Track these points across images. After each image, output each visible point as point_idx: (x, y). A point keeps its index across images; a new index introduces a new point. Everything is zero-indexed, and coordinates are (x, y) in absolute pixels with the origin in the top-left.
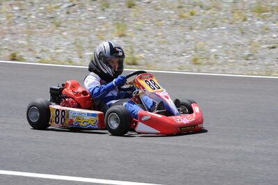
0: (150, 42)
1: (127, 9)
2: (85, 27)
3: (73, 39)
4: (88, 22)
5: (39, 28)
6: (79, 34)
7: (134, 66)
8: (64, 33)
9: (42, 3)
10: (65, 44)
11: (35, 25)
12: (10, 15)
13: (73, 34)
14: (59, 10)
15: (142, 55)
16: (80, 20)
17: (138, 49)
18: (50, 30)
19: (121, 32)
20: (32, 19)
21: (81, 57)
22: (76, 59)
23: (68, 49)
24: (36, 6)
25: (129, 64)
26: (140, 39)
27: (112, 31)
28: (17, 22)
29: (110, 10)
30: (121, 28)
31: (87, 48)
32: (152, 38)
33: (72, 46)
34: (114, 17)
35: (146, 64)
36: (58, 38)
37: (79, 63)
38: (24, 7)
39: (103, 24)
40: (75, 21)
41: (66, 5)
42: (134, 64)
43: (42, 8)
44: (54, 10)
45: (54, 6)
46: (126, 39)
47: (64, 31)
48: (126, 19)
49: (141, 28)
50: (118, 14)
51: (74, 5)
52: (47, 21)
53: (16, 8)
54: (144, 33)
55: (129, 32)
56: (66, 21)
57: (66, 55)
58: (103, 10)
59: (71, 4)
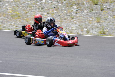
0: (111, 25)
1: (101, 11)
2: (83, 19)
3: (79, 24)
4: (84, 17)
5: (65, 20)
6: (81, 22)
7: (104, 35)
8: (75, 22)
9: (66, 9)
10: (75, 26)
11: (63, 18)
12: (53, 14)
13: (79, 22)
14: (73, 12)
15: (107, 30)
16: (81, 16)
17: (106, 28)
18: (69, 20)
19: (98, 21)
20: (62, 16)
21: (82, 31)
22: (80, 32)
23: (77, 28)
24: (63, 10)
25: (102, 34)
26: (106, 23)
27: (95, 20)
28: (56, 17)
29: (94, 12)
30: (98, 19)
31: (84, 27)
32: (111, 23)
33: (78, 27)
34: (95, 15)
35: (109, 34)
36: (72, 24)
37: (81, 33)
38: (58, 11)
39: (91, 17)
40: (79, 16)
41: (76, 10)
42: (104, 34)
43: (66, 11)
44: (71, 12)
45: (71, 10)
46: (100, 24)
47: (75, 21)
48: (100, 15)
49: (106, 19)
50: (97, 13)
51: (79, 10)
52: (68, 17)
53: (55, 11)
54: (108, 21)
55: (102, 20)
56: (76, 16)
57: (76, 30)
58: (91, 12)
59: (78, 9)
